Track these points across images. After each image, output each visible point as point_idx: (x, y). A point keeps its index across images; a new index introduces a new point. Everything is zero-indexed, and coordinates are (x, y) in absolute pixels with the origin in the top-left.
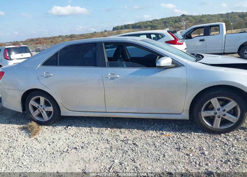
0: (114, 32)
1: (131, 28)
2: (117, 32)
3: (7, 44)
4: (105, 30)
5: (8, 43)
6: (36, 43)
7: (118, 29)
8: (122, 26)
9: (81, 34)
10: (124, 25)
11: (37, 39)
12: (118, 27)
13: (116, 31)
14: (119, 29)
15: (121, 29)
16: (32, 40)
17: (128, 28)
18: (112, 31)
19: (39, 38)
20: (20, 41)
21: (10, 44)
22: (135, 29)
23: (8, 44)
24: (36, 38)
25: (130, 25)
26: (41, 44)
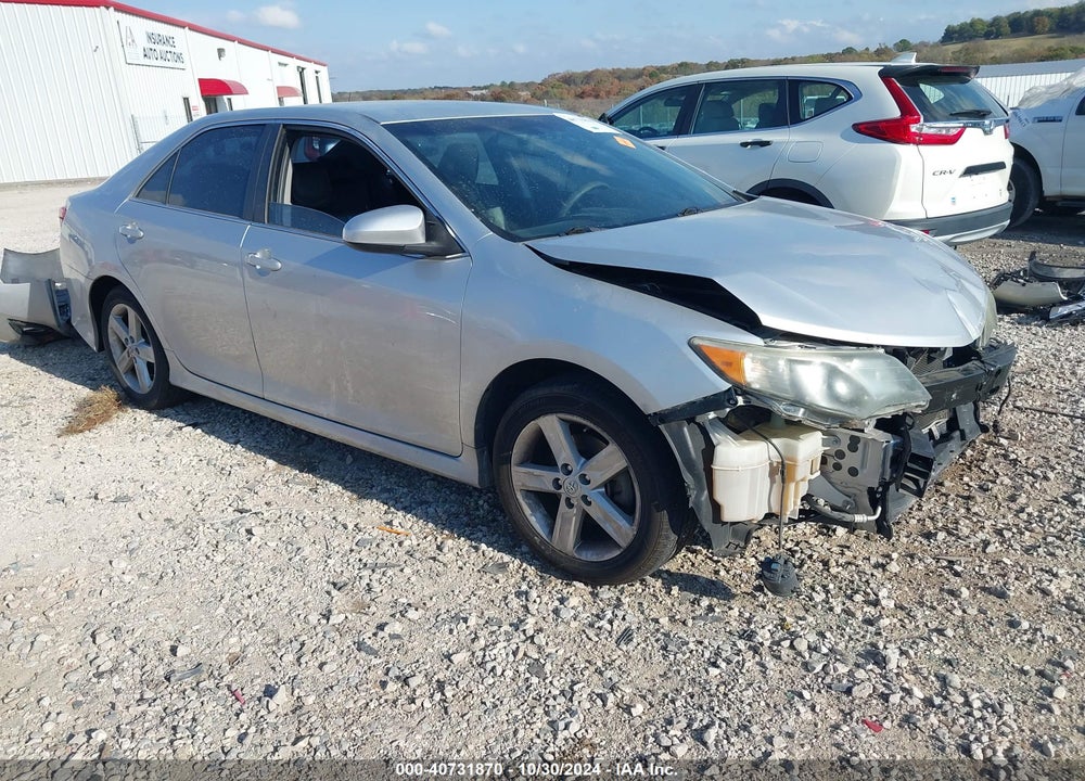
0: (947, 50)
1: (1051, 31)
2: (960, 51)
3: (474, 93)
4: (903, 41)
5: (480, 88)
6: (579, 90)
7: (971, 38)
8: (996, 21)
9: (779, 58)
10: (1008, 17)
11: (588, 77)
12: (972, 24)
13: (959, 46)
14: (976, 36)
15: (988, 36)
16: (568, 80)
17: (1032, 31)
18: (935, 45)
19: (597, 70)
20: (522, 84)
21: (484, 91)
22: (1066, 38)
23: (478, 93)
24: (584, 72)
25: (1049, 14)
26: (597, 97)
